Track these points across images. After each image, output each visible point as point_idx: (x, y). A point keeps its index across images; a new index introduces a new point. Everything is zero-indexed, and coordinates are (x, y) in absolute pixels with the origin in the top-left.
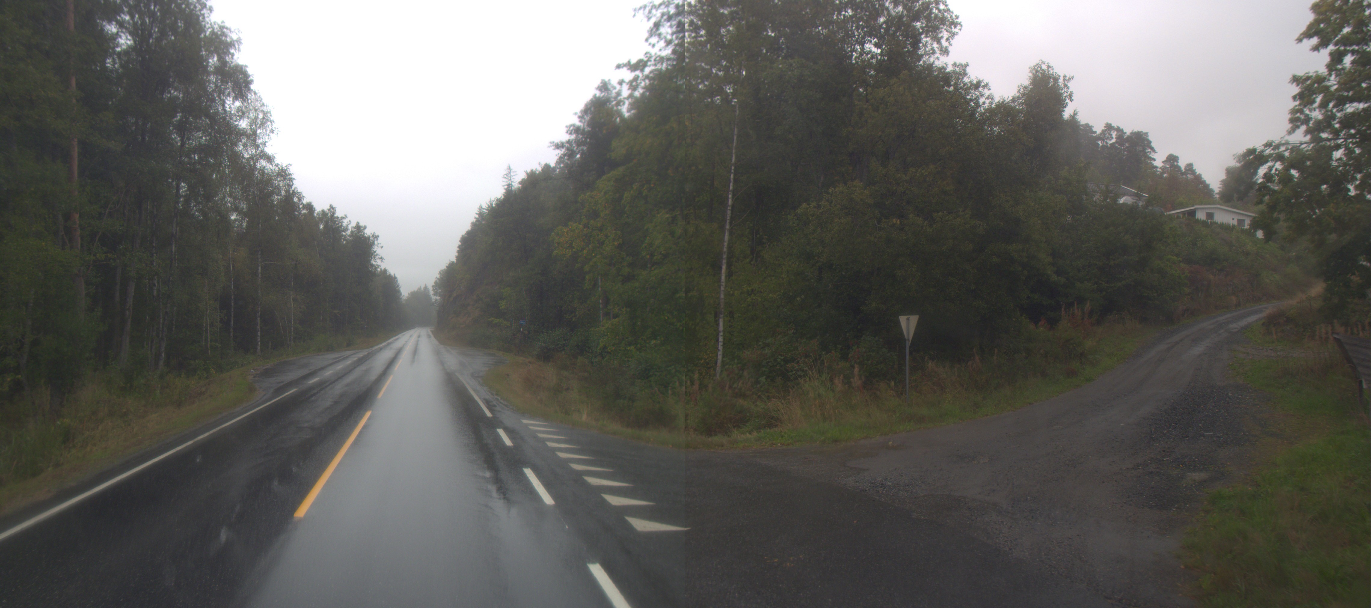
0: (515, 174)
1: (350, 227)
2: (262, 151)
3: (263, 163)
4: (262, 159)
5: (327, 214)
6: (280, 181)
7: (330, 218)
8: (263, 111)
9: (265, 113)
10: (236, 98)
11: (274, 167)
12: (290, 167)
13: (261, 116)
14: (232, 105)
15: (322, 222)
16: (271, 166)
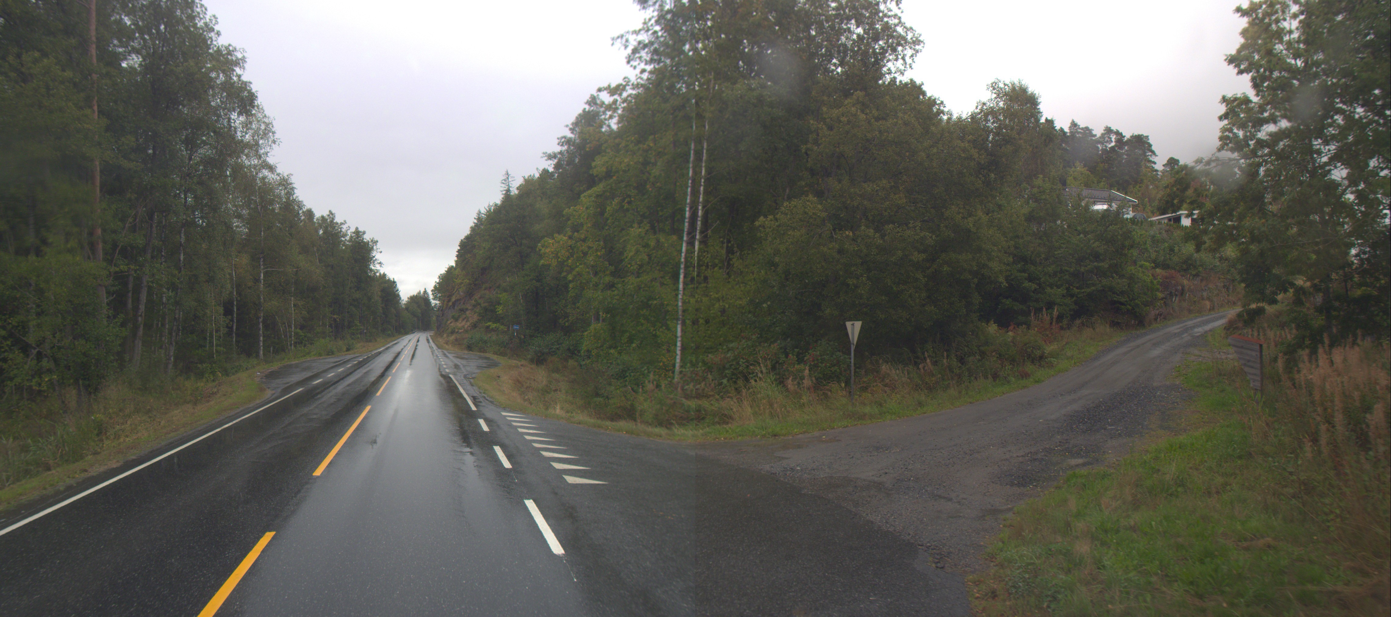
0: (512, 179)
1: (349, 233)
2: (264, 161)
3: (266, 172)
4: (264, 168)
5: (327, 220)
6: (281, 190)
7: (329, 224)
8: (264, 122)
9: (267, 125)
10: (240, 114)
11: (276, 177)
12: (291, 177)
13: (263, 127)
14: (237, 119)
15: (321, 228)
16: (273, 176)
